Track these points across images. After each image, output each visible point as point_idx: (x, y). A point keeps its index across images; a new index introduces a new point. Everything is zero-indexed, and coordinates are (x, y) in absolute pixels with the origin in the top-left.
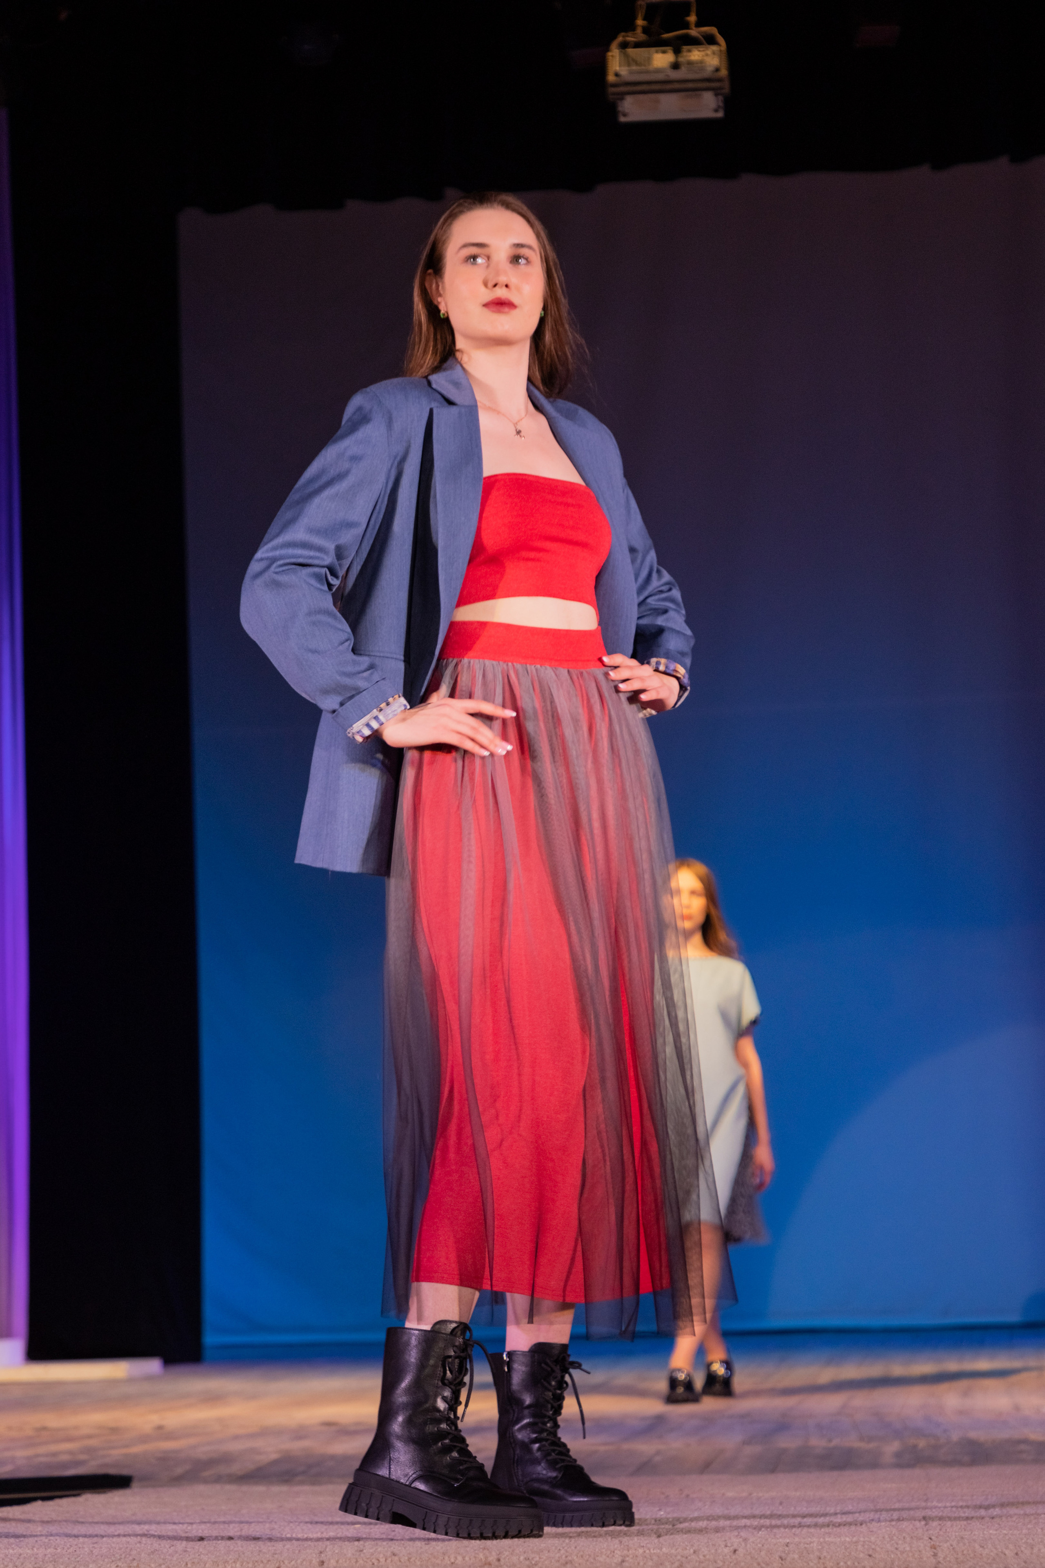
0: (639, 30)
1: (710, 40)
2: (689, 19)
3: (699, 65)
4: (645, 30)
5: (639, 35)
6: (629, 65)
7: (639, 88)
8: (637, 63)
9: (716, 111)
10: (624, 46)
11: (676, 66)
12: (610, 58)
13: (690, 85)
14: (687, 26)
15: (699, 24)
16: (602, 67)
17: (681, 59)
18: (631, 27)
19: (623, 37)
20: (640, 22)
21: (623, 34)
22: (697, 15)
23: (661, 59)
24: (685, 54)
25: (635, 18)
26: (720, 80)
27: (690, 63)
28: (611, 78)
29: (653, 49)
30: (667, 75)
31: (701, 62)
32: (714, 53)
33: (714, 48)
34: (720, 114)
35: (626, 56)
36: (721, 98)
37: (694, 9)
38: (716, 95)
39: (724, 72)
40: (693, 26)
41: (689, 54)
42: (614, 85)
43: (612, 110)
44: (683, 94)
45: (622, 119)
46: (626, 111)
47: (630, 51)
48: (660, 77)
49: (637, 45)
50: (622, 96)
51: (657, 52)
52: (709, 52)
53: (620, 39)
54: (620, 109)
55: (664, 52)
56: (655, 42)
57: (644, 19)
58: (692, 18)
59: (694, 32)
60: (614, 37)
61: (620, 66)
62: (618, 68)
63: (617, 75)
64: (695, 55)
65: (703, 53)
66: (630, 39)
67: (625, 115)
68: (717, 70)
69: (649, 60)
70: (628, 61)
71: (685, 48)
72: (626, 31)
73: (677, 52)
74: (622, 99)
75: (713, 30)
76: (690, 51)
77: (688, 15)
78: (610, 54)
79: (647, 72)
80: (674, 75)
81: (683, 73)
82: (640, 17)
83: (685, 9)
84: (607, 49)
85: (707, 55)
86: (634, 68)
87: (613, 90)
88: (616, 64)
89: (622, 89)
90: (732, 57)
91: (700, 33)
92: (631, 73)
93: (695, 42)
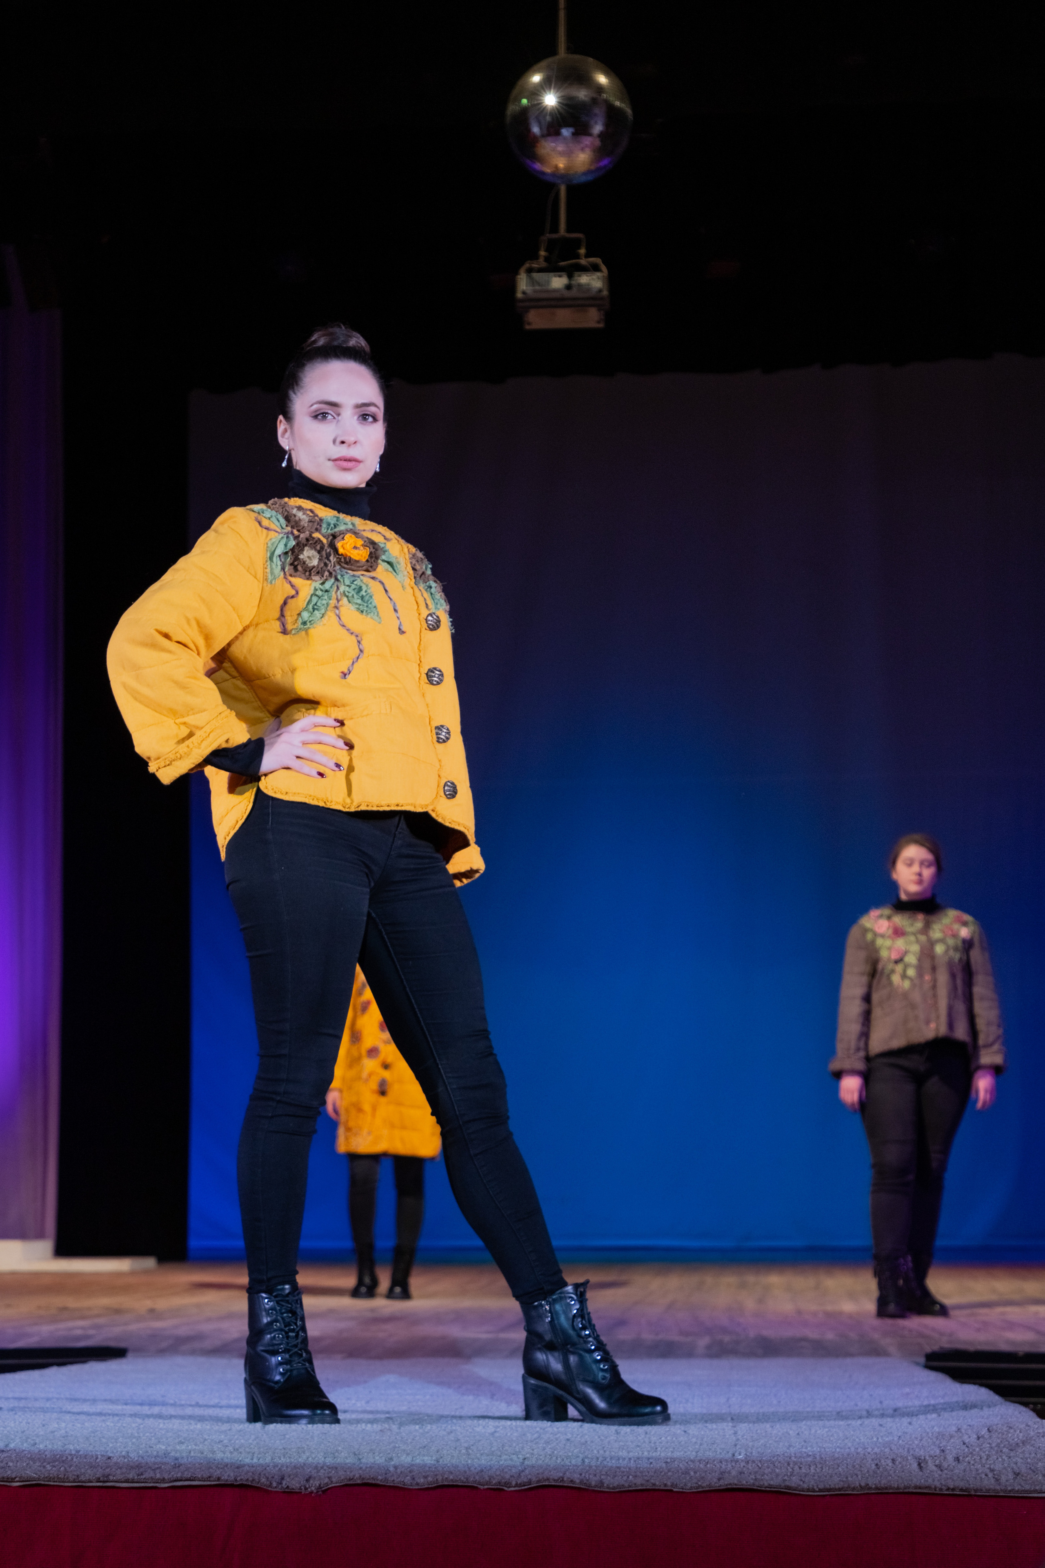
0: (541, 260)
1: (595, 268)
2: (579, 251)
3: (587, 288)
4: (546, 259)
5: (542, 263)
6: (533, 285)
7: (539, 304)
8: (539, 284)
9: (599, 322)
10: (530, 271)
11: (568, 287)
12: (519, 280)
13: (579, 302)
14: (578, 257)
15: (587, 256)
16: (512, 287)
17: (573, 282)
18: (536, 257)
19: (530, 264)
20: (542, 253)
21: (529, 261)
22: (587, 249)
23: (558, 282)
24: (576, 278)
25: (538, 250)
26: (602, 299)
27: (580, 285)
28: (519, 295)
29: (552, 274)
30: (562, 295)
31: (588, 284)
32: (598, 278)
33: (599, 274)
34: (601, 325)
35: (532, 279)
36: (602, 312)
37: (584, 243)
38: (599, 310)
39: (605, 293)
40: (583, 257)
41: (579, 278)
42: (522, 301)
43: (520, 319)
44: (573, 309)
45: (527, 327)
46: (530, 321)
47: (534, 275)
48: (557, 295)
49: (540, 270)
50: (527, 309)
51: (555, 276)
52: (594, 277)
53: (527, 265)
54: (525, 320)
55: (560, 276)
56: (553, 268)
57: (546, 251)
58: (582, 251)
59: (583, 262)
60: (523, 264)
61: (526, 286)
62: (525, 288)
63: (524, 293)
64: (584, 279)
65: (590, 278)
66: (535, 266)
67: (529, 324)
68: (600, 291)
69: (548, 282)
70: (532, 282)
71: (576, 273)
72: (531, 259)
73: (570, 277)
74: (528, 312)
75: (599, 261)
76: (580, 276)
77: (579, 248)
78: (519, 277)
79: (548, 291)
80: (567, 294)
81: (574, 293)
82: (542, 249)
83: (577, 243)
84: (516, 273)
85: (593, 279)
86: (537, 288)
87: (521, 304)
88: (523, 284)
89: (527, 304)
90: (612, 281)
91: (588, 262)
92: (535, 291)
93: (584, 269)
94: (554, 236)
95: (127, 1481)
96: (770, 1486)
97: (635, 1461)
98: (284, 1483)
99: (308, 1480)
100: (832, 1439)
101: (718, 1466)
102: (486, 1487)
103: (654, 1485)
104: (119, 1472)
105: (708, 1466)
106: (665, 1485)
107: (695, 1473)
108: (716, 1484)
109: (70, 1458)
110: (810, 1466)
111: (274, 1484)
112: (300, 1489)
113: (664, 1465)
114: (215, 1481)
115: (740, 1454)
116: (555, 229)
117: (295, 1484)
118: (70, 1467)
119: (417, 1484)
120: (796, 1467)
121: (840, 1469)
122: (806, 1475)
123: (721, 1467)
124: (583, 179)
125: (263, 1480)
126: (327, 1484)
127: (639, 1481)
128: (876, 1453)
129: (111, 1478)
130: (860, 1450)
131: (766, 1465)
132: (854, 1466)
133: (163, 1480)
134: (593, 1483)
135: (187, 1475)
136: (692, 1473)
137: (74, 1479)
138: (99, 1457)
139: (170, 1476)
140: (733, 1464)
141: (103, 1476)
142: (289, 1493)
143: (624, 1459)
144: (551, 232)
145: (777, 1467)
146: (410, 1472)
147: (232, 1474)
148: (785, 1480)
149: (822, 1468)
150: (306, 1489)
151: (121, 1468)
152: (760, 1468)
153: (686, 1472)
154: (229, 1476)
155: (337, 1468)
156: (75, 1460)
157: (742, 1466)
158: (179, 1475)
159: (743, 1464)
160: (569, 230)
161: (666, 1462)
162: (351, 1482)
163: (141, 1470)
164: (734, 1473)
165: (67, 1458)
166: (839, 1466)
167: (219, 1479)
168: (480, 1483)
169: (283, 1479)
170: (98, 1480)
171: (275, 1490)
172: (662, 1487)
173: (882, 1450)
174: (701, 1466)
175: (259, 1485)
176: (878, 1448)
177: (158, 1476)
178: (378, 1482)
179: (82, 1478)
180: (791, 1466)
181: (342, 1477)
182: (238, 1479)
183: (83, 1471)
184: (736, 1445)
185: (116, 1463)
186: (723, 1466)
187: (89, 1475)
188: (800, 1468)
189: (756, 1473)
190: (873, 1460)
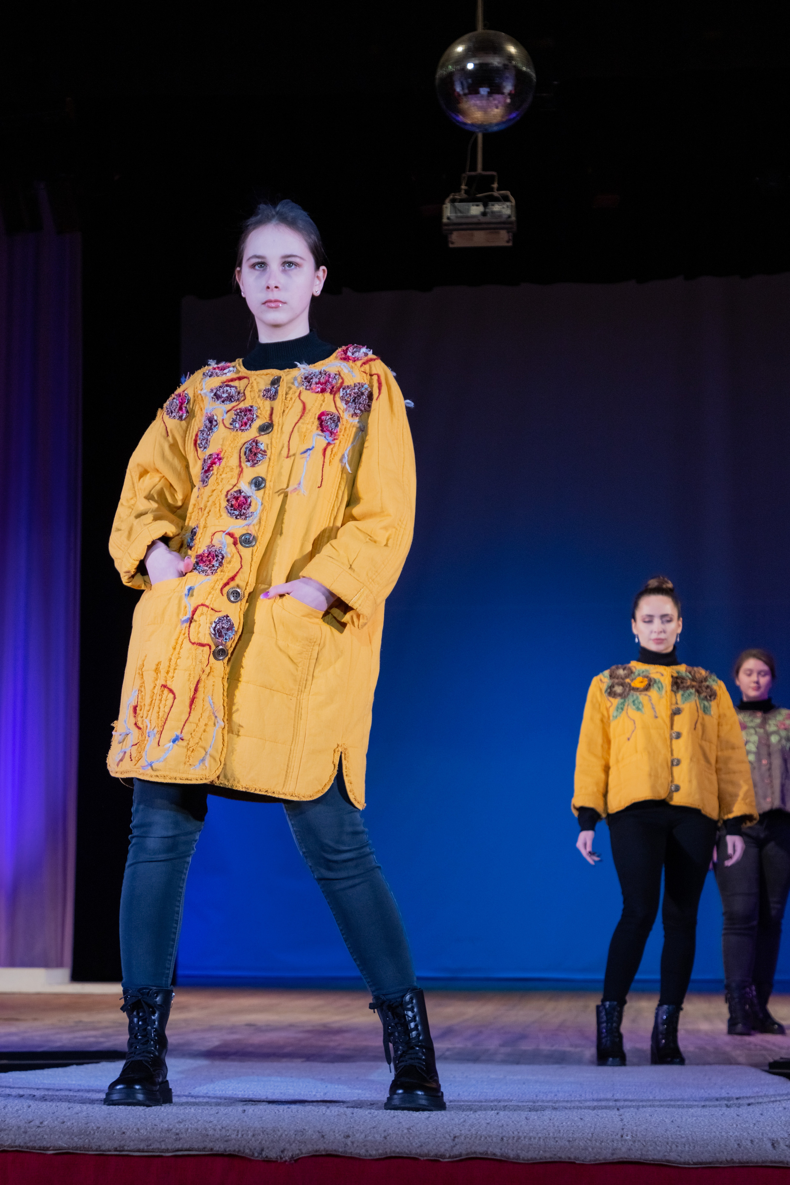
0: (463, 192)
1: (506, 199)
2: (493, 185)
3: (499, 214)
4: (466, 192)
5: (463, 195)
6: (456, 213)
7: (461, 227)
8: (460, 212)
9: (508, 242)
10: (453, 201)
11: (484, 214)
12: (445, 208)
13: (493, 226)
14: (492, 190)
15: (499, 189)
16: (439, 214)
17: (487, 210)
18: (459, 190)
19: (453, 196)
20: (463, 187)
21: (453, 194)
22: (499, 184)
23: (476, 210)
24: (490, 207)
25: (461, 185)
26: (511, 223)
27: (493, 212)
28: (445, 220)
29: (471, 204)
30: (479, 220)
31: (500, 212)
32: (508, 207)
33: (508, 204)
34: (510, 244)
35: (455, 207)
36: (511, 234)
37: (496, 179)
38: (508, 232)
39: (513, 218)
40: (495, 190)
41: (492, 207)
42: (447, 225)
43: (445, 239)
44: (488, 231)
45: (451, 246)
46: (453, 241)
47: (457, 204)
48: (475, 220)
49: (461, 201)
50: (451, 232)
51: (473, 205)
52: (505, 206)
53: (451, 197)
54: (450, 239)
55: (477, 205)
56: (472, 199)
57: (466, 186)
58: (495, 185)
59: (496, 194)
60: (448, 196)
61: (450, 213)
62: (449, 215)
63: (448, 218)
64: (497, 207)
65: (501, 207)
66: (457, 197)
67: (453, 243)
68: (509, 217)
69: (468, 210)
70: (455, 210)
71: (490, 203)
72: (455, 192)
73: (485, 205)
74: (451, 233)
75: (508, 193)
76: (493, 205)
77: (493, 183)
78: (445, 206)
79: (467, 217)
80: (483, 219)
81: (487, 219)
82: (463, 184)
83: (491, 179)
84: (443, 203)
85: (503, 208)
86: (459, 214)
87: (446, 227)
88: (448, 212)
89: (451, 227)
90: (519, 209)
91: (500, 194)
92: (457, 217)
93: (496, 200)
94: (473, 173)
95: (139, 1151)
96: (653, 1160)
97: (544, 1140)
98: (264, 1153)
99: (283, 1152)
100: (700, 1125)
101: (611, 1144)
102: (425, 1158)
103: (560, 1158)
104: (132, 1143)
105: (603, 1144)
106: (569, 1158)
107: (593, 1149)
108: (610, 1158)
109: (92, 1132)
110: (685, 1145)
111: (256, 1155)
112: (277, 1158)
113: (567, 1143)
114: (209, 1151)
115: (627, 1136)
116: (474, 168)
117: (273, 1154)
118: (93, 1139)
119: (370, 1155)
120: (674, 1146)
121: (709, 1147)
122: (682, 1152)
123: (613, 1145)
124: (495, 129)
125: (247, 1151)
126: (298, 1155)
127: (548, 1155)
128: (737, 1136)
129: (126, 1148)
130: (723, 1133)
131: (649, 1144)
132: (720, 1146)
133: (167, 1150)
134: (512, 1156)
135: (187, 1146)
136: (590, 1149)
137: (97, 1149)
138: (116, 1132)
139: (173, 1147)
140: (623, 1143)
141: (120, 1146)
142: (268, 1162)
143: (535, 1138)
144: (469, 171)
145: (658, 1146)
146: (364, 1146)
147: (222, 1146)
148: (665, 1156)
149: (694, 1146)
150: (281, 1158)
151: (133, 1141)
152: (644, 1146)
153: (586, 1149)
154: (220, 1147)
155: (305, 1142)
156: (96, 1134)
157: (630, 1145)
158: (180, 1146)
159: (630, 1143)
160: (484, 169)
161: (569, 1141)
162: (318, 1153)
163: (150, 1142)
164: (624, 1150)
165: (90, 1132)
166: (708, 1145)
167: (212, 1150)
168: (420, 1155)
169: (262, 1150)
170: (116, 1150)
171: (257, 1159)
172: (567, 1160)
173: (741, 1134)
174: (598, 1144)
175: (244, 1155)
176: (738, 1132)
177: (163, 1147)
178: (340, 1154)
179: (103, 1148)
180: (670, 1144)
181: (310, 1150)
182: (227, 1150)
183: (103, 1142)
184: (623, 1129)
185: (129, 1137)
186: (615, 1145)
187: (108, 1145)
188: (677, 1146)
189: (641, 1150)
190: (735, 1141)
